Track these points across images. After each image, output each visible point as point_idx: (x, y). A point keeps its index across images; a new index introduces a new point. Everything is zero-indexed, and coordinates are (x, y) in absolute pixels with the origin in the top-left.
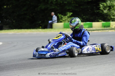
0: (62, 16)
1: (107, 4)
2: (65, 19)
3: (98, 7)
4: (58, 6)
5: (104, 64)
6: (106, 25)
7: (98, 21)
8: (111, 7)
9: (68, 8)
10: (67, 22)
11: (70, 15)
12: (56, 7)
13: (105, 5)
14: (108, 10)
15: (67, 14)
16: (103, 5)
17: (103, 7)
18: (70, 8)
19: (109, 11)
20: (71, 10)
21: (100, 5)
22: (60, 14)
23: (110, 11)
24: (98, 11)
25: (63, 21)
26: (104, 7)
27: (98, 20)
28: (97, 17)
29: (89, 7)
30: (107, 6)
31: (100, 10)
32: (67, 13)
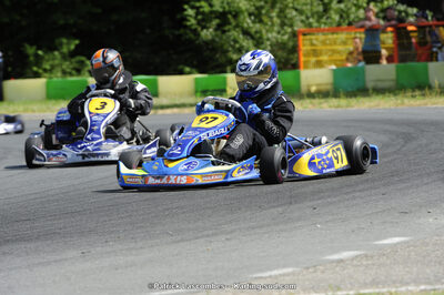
0: (40, 52)
1: (211, 5)
2: (51, 62)
3: (179, 16)
4: (25, 11)
5: (208, 236)
6: (211, 88)
7: (181, 73)
8: (230, 16)
9: (62, 22)
10: (59, 74)
11: (72, 47)
12: (18, 18)
13: (207, 9)
14: (216, 30)
15: (61, 44)
16: (198, 8)
17: (196, 18)
18: (71, 21)
19: (219, 33)
20: (74, 30)
21: (186, 10)
22: (31, 45)
23: (224, 32)
24: (177, 32)
25: (45, 70)
26: (200, 17)
27: (181, 67)
28: (175, 57)
29: (143, 15)
30: (212, 12)
31: (186, 27)
32: (57, 41)
